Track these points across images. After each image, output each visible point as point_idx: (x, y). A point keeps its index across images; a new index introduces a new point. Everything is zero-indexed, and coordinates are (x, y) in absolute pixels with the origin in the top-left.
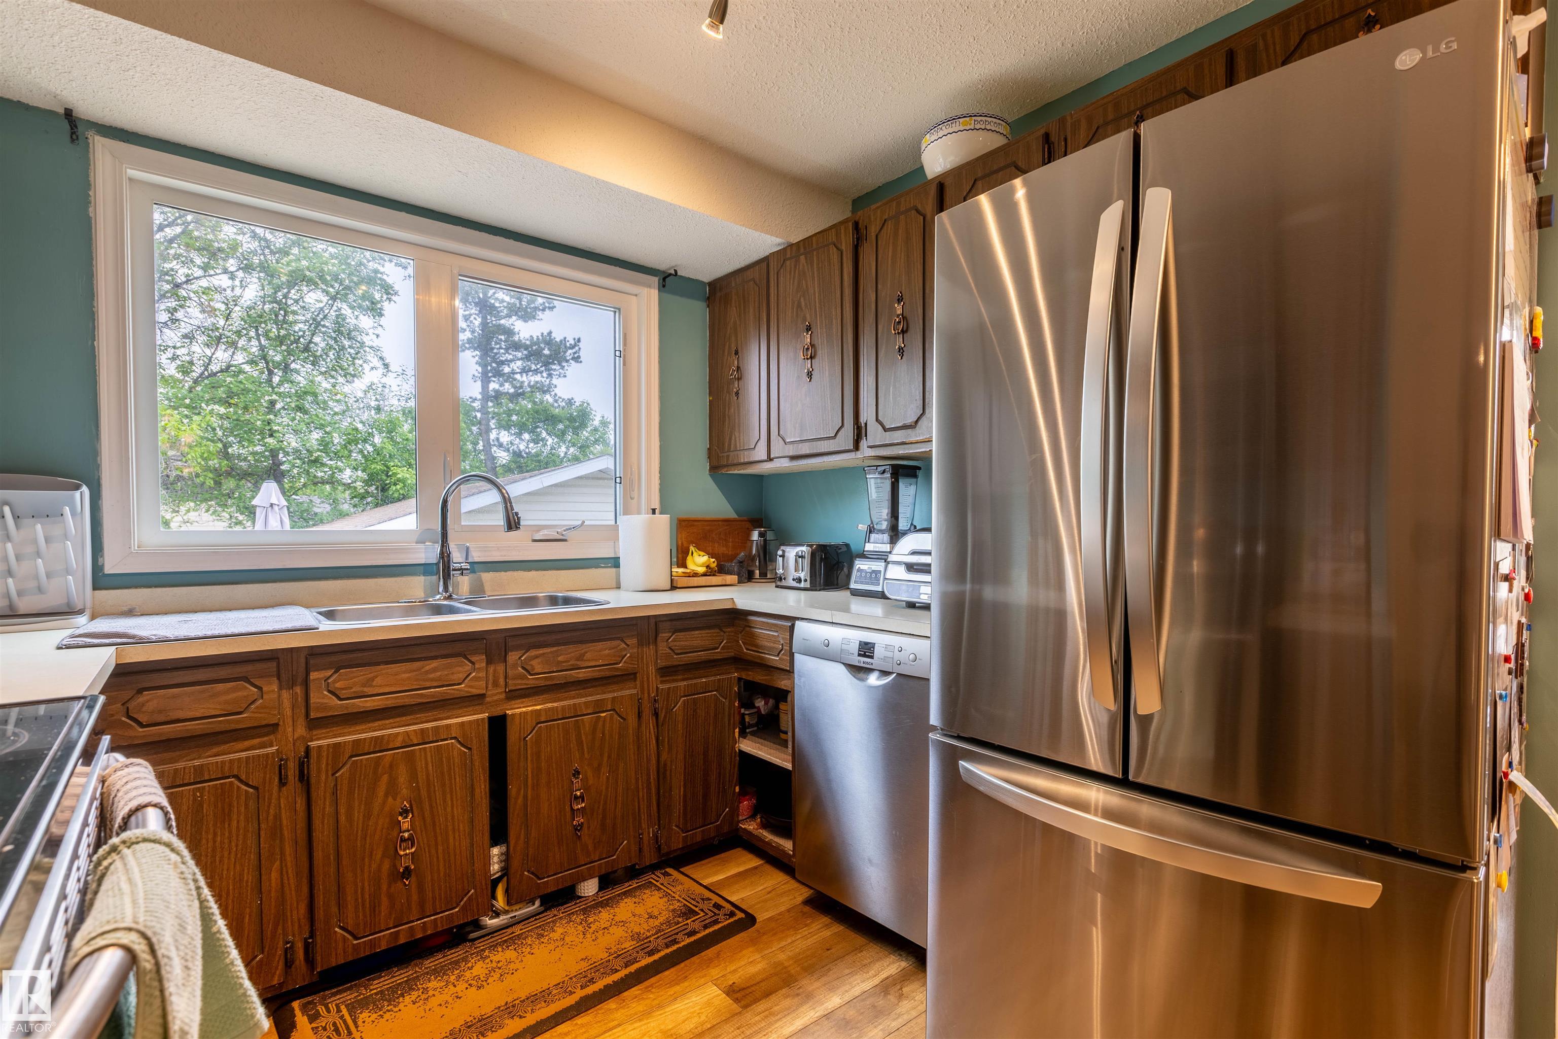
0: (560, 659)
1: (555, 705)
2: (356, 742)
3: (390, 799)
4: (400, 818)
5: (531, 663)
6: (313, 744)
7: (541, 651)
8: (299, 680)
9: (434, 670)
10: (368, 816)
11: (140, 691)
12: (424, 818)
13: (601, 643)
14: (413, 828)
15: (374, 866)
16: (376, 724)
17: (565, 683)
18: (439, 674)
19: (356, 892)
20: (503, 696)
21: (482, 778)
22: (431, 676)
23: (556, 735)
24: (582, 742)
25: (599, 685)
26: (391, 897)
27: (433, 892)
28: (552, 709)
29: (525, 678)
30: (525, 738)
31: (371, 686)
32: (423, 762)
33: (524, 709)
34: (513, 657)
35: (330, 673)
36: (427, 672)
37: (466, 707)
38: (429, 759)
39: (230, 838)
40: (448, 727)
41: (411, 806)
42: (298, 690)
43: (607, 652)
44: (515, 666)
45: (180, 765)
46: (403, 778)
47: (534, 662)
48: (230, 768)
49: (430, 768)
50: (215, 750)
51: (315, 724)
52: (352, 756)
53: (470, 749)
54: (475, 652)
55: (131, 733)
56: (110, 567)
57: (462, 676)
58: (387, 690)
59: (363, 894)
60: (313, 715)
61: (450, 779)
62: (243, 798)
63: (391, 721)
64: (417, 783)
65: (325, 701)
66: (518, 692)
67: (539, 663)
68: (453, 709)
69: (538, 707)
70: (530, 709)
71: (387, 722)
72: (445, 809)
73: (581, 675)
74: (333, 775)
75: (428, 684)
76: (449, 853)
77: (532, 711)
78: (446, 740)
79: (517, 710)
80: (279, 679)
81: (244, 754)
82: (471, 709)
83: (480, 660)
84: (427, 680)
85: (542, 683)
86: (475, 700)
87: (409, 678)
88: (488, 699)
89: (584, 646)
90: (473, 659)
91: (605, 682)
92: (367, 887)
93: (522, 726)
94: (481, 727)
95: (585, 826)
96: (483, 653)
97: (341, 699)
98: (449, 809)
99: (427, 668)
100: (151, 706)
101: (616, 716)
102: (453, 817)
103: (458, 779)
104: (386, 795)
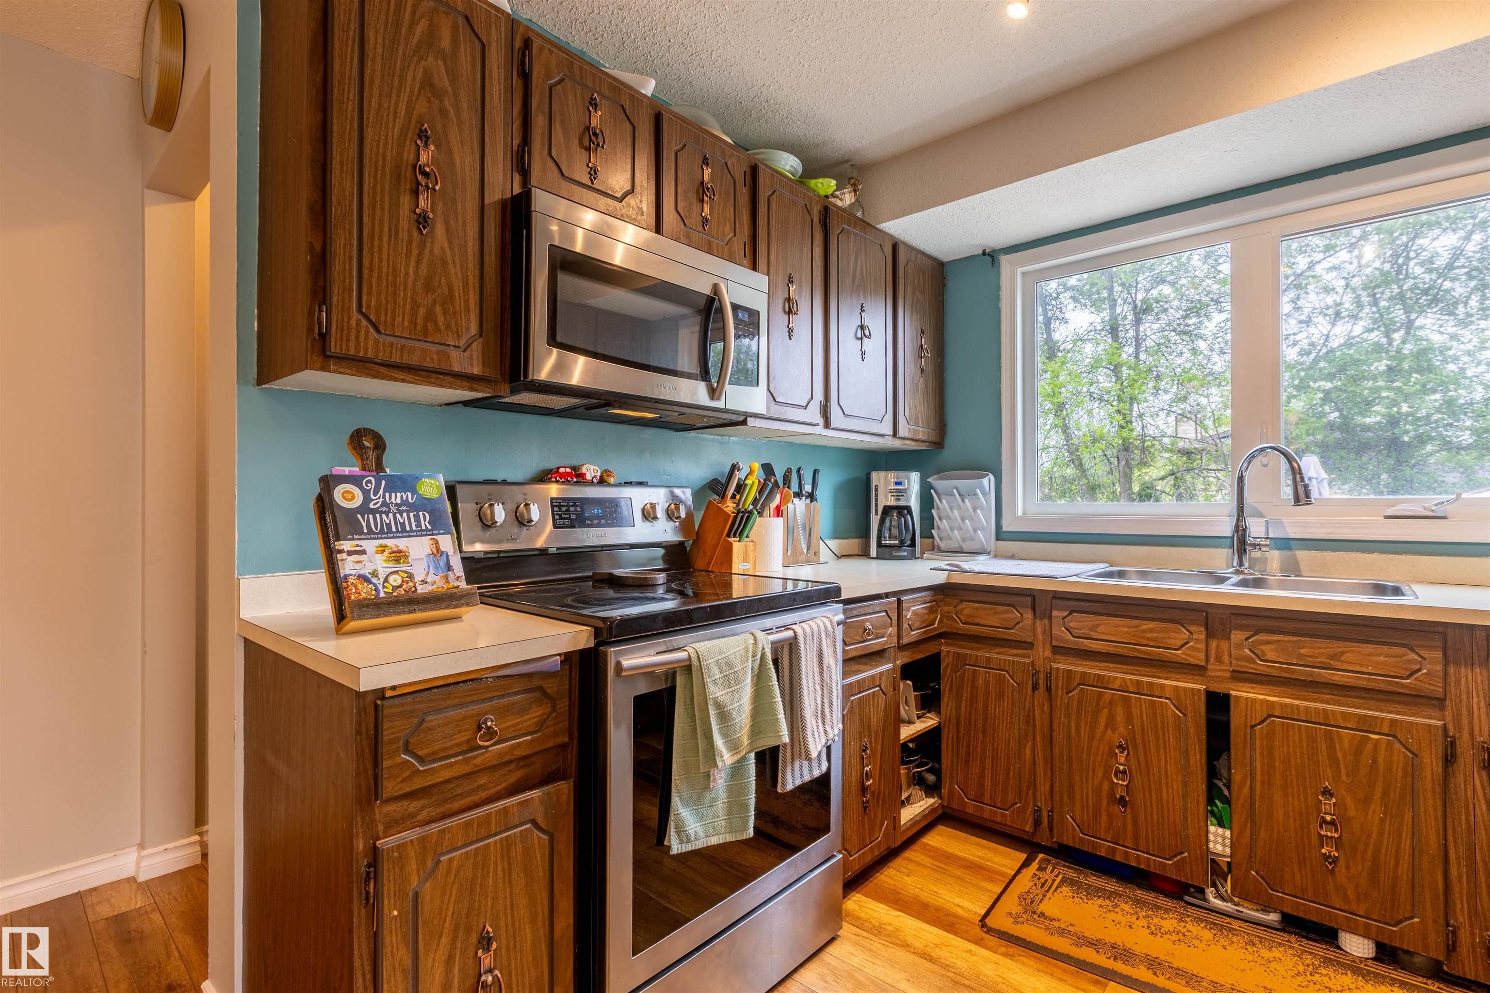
0: (1302, 651)
1: (1297, 702)
2: (1083, 674)
3: (1109, 732)
4: (1117, 751)
5: (1262, 647)
6: (1054, 665)
7: (1275, 638)
8: (1047, 615)
9: (1151, 631)
10: (1092, 737)
11: (962, 601)
12: (1139, 761)
13: (1370, 646)
14: (1127, 763)
15: (1096, 782)
16: (1102, 664)
17: (1310, 681)
18: (1155, 635)
19: (1082, 795)
20: (1228, 674)
21: (1197, 747)
22: (1148, 635)
23: (1297, 737)
24: (1337, 759)
25: (1372, 699)
26: (1109, 815)
27: (1147, 831)
28: (1292, 706)
29: (1252, 661)
30: (1252, 727)
31: (1096, 631)
32: (1138, 711)
33: (1252, 695)
34: (1237, 636)
35: (1065, 614)
36: (1144, 631)
37: (1185, 673)
38: (1144, 709)
39: (1003, 712)
40: (1163, 686)
41: (1127, 743)
42: (1046, 622)
43: (1382, 658)
44: (1240, 646)
45: (979, 653)
46: (1120, 718)
47: (1265, 648)
48: (1004, 664)
49: (1145, 718)
50: (998, 650)
51: (1058, 650)
52: (1079, 684)
53: (1184, 715)
54: (1193, 622)
55: (956, 625)
56: (1006, 527)
57: (1179, 643)
58: (1109, 638)
59: (1087, 800)
60: (1054, 643)
61: (1164, 736)
62: (1010, 688)
63: (1114, 665)
64: (1133, 727)
65: (1062, 635)
66: (1247, 675)
67: (1272, 650)
68: (1172, 672)
69: (1272, 699)
70: (1260, 697)
71: (1111, 665)
72: (1159, 761)
73: (1336, 678)
74: (1067, 693)
75: (1145, 642)
76: (1162, 804)
77: (1262, 700)
78: (1161, 697)
79: (1242, 693)
80: (1034, 609)
81: (1011, 658)
82: (1191, 677)
83: (1200, 633)
84: (1144, 638)
85: (1277, 673)
86: (1197, 670)
87: (1127, 633)
88: (1210, 673)
89: (1341, 644)
90: (1192, 628)
91: (1381, 696)
92: (1090, 796)
93: (1249, 712)
94: (1196, 697)
95: (1342, 862)
96: (1201, 625)
97: (1074, 637)
98: (1163, 763)
99: (1144, 627)
100: (966, 611)
101: (1397, 745)
102: (1166, 772)
103: (1171, 739)
104: (1107, 726)
